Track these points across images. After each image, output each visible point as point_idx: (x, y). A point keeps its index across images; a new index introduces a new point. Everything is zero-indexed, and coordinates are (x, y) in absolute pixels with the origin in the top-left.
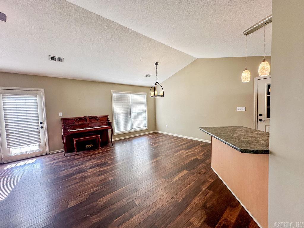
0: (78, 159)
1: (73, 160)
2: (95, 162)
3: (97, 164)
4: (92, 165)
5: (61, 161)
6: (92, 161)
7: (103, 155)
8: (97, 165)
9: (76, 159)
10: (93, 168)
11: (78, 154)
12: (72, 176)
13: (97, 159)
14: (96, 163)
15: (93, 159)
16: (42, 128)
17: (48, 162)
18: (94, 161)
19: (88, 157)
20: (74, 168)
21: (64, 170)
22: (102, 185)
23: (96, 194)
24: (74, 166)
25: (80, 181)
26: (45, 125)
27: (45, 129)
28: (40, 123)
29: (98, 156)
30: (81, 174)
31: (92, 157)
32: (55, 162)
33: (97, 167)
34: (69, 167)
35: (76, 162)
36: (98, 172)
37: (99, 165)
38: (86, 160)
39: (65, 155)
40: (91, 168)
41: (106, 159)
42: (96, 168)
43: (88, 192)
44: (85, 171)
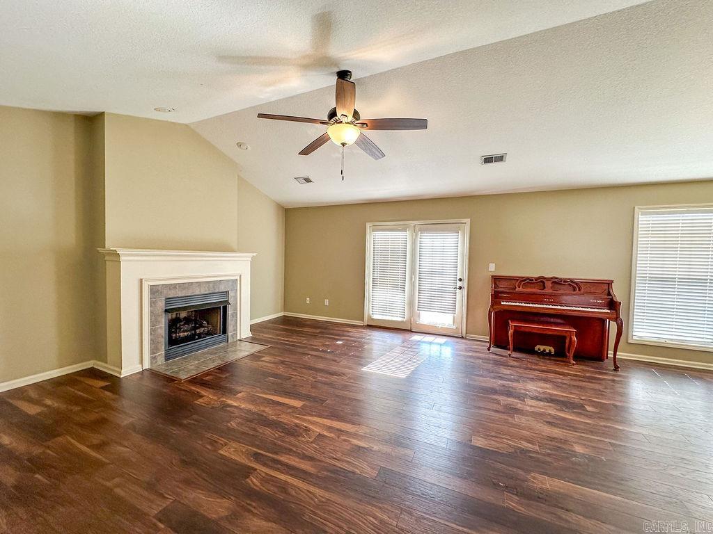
0: (511, 366)
1: (501, 365)
2: (548, 391)
3: (553, 398)
4: (539, 392)
5: (479, 358)
6: (542, 384)
7: (575, 383)
8: (551, 400)
9: (508, 366)
10: (541, 400)
11: (514, 356)
12: (491, 393)
13: (557, 386)
14: (549, 394)
15: (545, 380)
16: (460, 288)
17: (461, 351)
18: (548, 386)
19: (536, 373)
20: (500, 382)
21: (481, 376)
22: (549, 449)
23: (531, 457)
24: (501, 378)
25: (503, 411)
26: (465, 284)
27: (465, 291)
28: (458, 278)
29: (560, 381)
30: (509, 399)
31: (544, 375)
32: (470, 354)
33: (550, 404)
34: (492, 374)
35: (507, 372)
36: (549, 414)
37: (557, 400)
38: (528, 376)
39: (489, 350)
40: (536, 398)
41: (583, 396)
42: (548, 404)
43: (515, 442)
44: (521, 397)
